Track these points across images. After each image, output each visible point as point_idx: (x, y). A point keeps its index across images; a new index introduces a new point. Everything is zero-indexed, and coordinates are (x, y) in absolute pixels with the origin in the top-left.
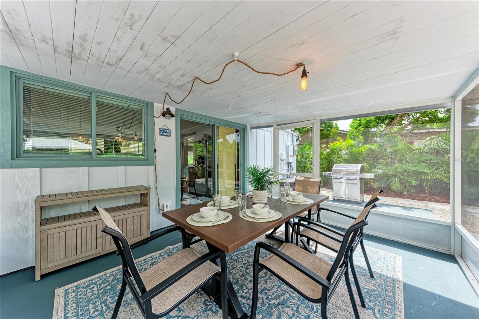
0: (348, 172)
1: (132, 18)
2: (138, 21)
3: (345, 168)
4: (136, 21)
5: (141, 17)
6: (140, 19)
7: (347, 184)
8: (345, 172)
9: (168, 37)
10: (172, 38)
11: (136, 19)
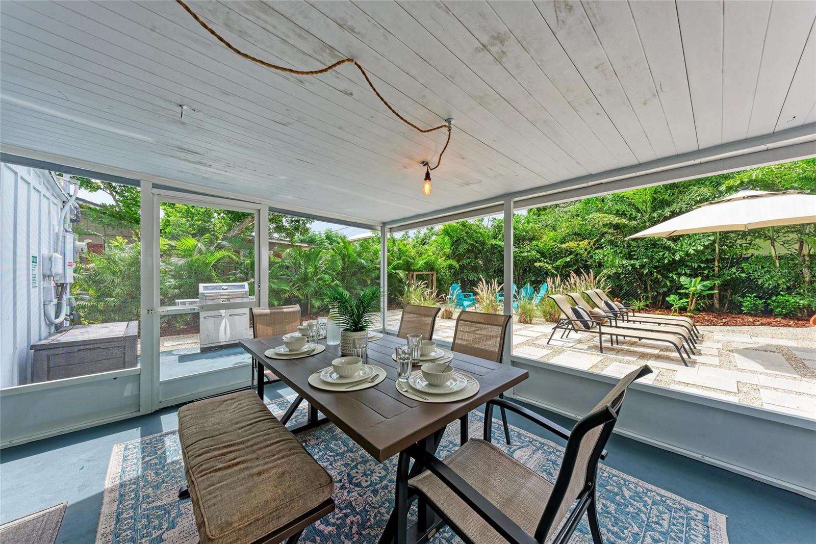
0: (231, 297)
1: (566, 6)
2: (556, 14)
3: (223, 289)
4: (557, 10)
5: (560, 23)
6: (558, 20)
7: (230, 316)
8: (226, 297)
9: (503, 45)
10: (500, 51)
11: (561, 12)
